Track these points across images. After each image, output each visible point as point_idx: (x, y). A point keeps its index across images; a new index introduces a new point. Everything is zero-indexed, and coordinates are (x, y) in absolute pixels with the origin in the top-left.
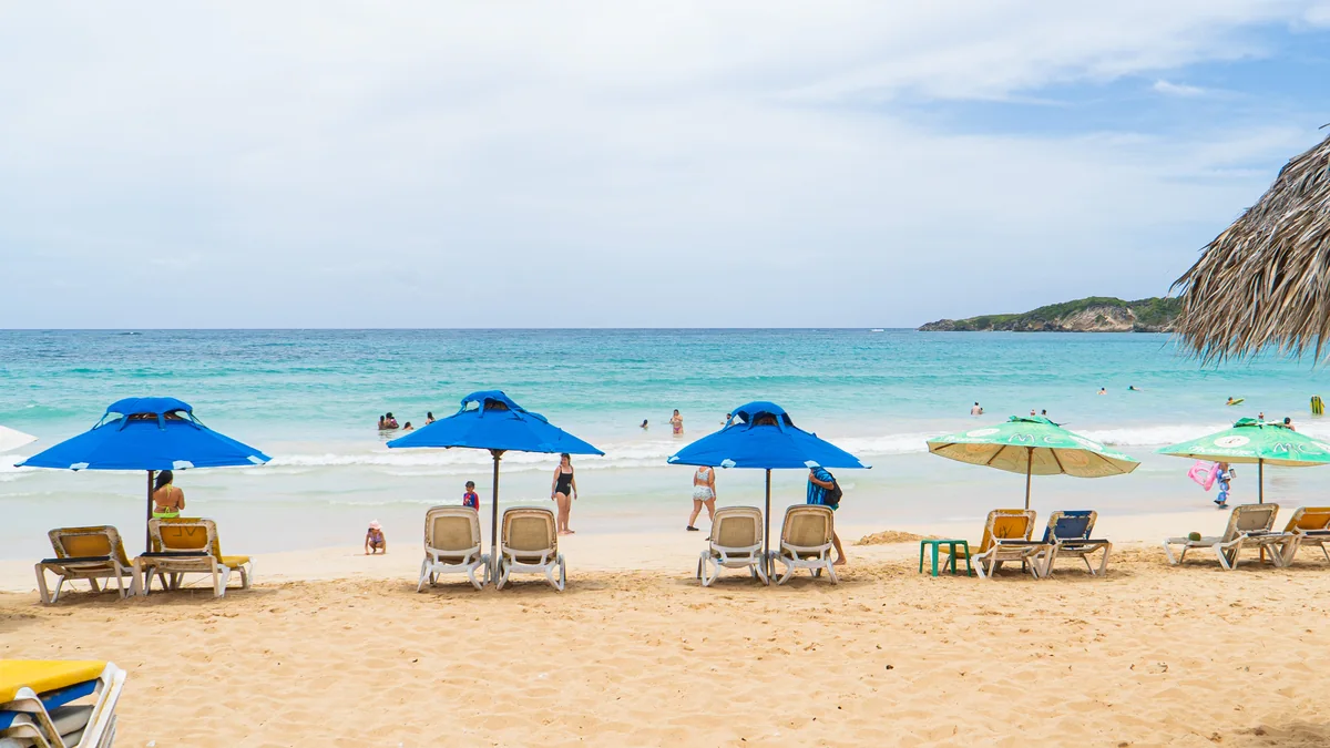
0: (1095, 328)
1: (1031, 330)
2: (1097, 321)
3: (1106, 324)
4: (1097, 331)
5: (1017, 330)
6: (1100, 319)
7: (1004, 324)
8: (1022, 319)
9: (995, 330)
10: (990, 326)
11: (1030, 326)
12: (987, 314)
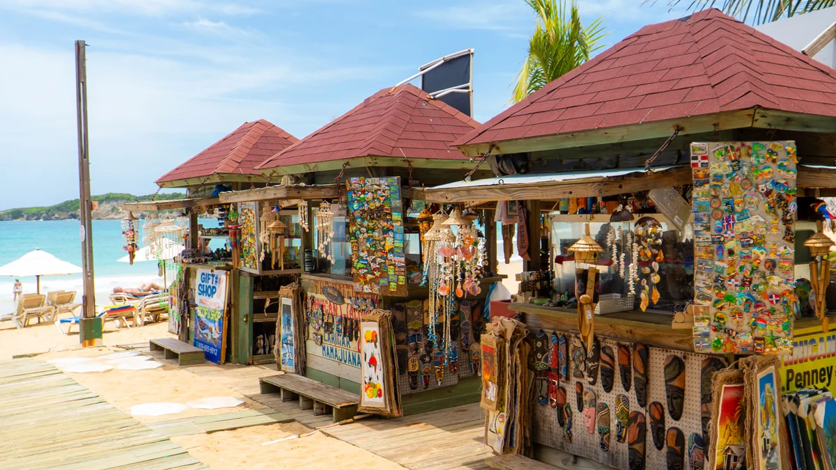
0: (111, 216)
1: (57, 219)
2: (113, 211)
3: (120, 213)
4: (112, 219)
5: (45, 219)
6: (114, 209)
7: (33, 215)
8: (49, 211)
9: (28, 219)
10: (23, 216)
11: (57, 215)
12: (20, 207)
